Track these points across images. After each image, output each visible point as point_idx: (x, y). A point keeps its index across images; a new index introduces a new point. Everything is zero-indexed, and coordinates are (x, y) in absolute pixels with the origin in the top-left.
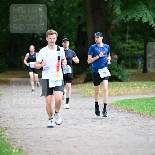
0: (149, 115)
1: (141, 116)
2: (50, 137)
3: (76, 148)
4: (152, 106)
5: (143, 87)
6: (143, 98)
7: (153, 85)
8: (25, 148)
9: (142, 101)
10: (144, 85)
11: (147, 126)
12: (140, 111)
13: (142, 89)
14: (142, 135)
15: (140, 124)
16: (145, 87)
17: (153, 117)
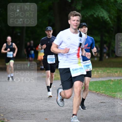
0: (104, 94)
1: (98, 95)
2: (26, 111)
3: (46, 120)
4: (107, 87)
5: (100, 72)
6: (100, 81)
7: (107, 70)
8: (6, 120)
9: (99, 83)
10: (101, 71)
11: (102, 103)
12: (97, 91)
13: (99, 73)
14: (99, 110)
15: (97, 102)
16: (101, 72)
17: (107, 96)
